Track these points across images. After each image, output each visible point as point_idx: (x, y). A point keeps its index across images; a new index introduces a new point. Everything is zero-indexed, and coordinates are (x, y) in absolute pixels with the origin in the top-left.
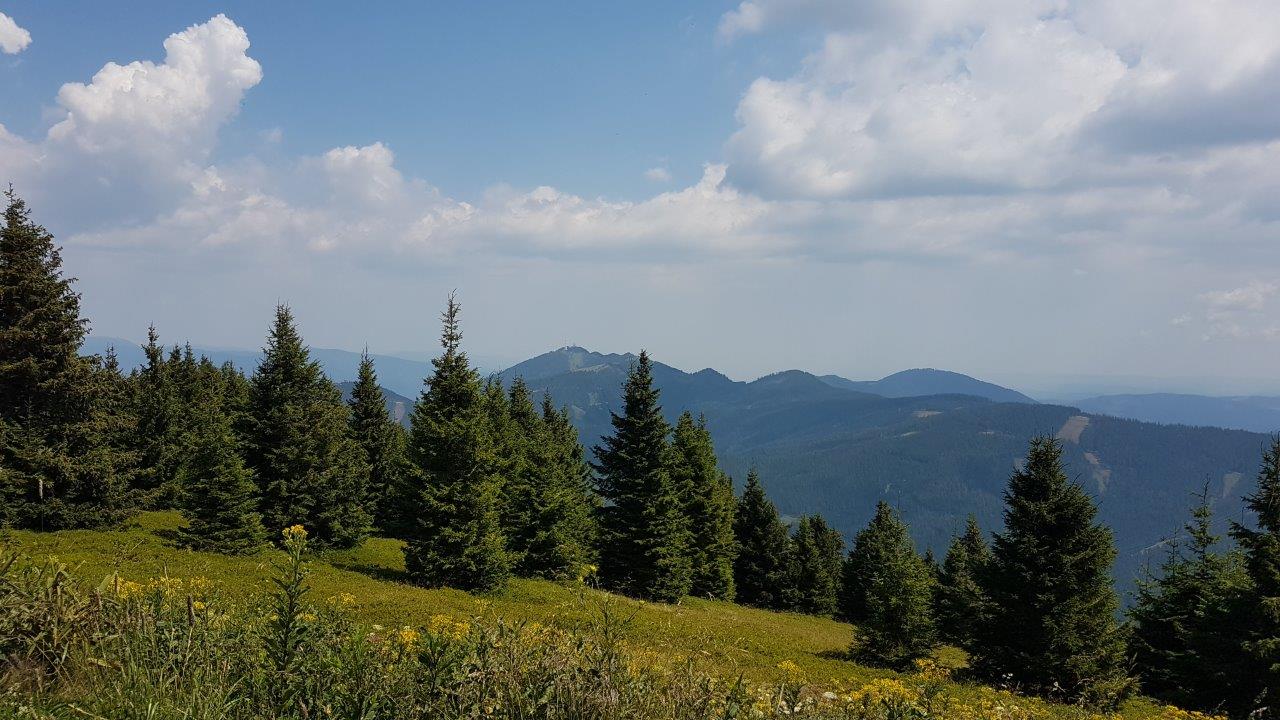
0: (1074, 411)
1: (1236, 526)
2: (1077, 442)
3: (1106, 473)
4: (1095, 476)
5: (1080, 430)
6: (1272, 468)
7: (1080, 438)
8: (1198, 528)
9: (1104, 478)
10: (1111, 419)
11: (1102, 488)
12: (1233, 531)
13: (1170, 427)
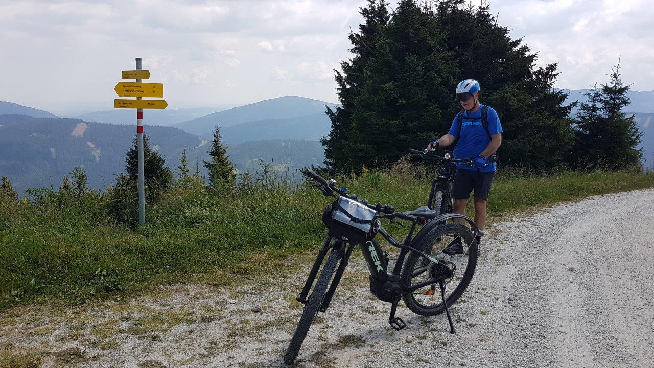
0: (79, 121)
1: (206, 162)
2: (82, 137)
3: (99, 151)
4: (93, 153)
5: (84, 130)
6: (216, 139)
7: (84, 135)
8: (182, 167)
9: (98, 154)
10: (99, 124)
11: (97, 159)
12: (205, 165)
13: (127, 126)
